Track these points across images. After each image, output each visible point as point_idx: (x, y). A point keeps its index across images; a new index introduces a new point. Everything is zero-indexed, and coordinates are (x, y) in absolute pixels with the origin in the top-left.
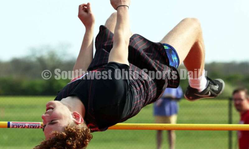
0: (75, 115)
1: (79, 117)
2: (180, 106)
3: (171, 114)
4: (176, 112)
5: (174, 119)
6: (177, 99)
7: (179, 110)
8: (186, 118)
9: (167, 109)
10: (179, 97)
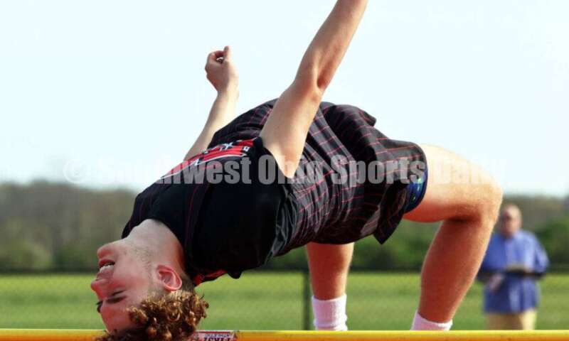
0: (161, 273)
1: (171, 275)
2: (543, 291)
3: (522, 309)
4: (534, 304)
5: (529, 318)
6: (537, 275)
7: (541, 298)
8: (556, 317)
9: (514, 298)
10: (540, 270)
